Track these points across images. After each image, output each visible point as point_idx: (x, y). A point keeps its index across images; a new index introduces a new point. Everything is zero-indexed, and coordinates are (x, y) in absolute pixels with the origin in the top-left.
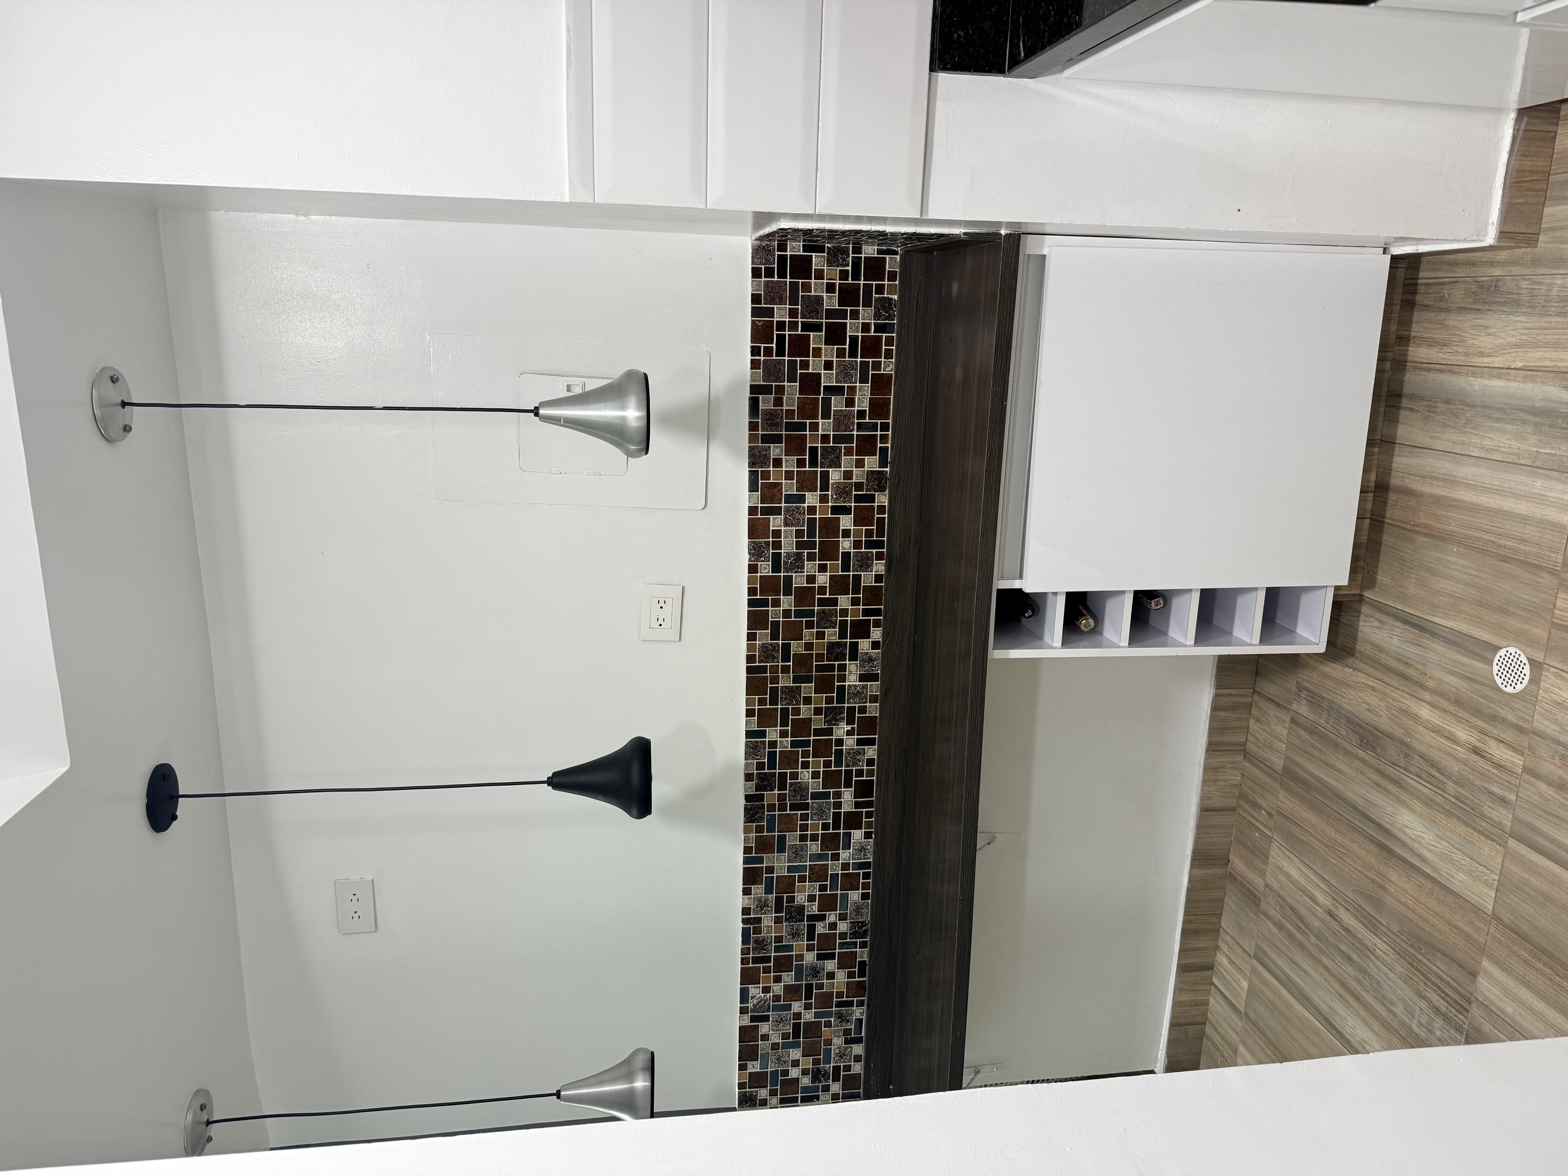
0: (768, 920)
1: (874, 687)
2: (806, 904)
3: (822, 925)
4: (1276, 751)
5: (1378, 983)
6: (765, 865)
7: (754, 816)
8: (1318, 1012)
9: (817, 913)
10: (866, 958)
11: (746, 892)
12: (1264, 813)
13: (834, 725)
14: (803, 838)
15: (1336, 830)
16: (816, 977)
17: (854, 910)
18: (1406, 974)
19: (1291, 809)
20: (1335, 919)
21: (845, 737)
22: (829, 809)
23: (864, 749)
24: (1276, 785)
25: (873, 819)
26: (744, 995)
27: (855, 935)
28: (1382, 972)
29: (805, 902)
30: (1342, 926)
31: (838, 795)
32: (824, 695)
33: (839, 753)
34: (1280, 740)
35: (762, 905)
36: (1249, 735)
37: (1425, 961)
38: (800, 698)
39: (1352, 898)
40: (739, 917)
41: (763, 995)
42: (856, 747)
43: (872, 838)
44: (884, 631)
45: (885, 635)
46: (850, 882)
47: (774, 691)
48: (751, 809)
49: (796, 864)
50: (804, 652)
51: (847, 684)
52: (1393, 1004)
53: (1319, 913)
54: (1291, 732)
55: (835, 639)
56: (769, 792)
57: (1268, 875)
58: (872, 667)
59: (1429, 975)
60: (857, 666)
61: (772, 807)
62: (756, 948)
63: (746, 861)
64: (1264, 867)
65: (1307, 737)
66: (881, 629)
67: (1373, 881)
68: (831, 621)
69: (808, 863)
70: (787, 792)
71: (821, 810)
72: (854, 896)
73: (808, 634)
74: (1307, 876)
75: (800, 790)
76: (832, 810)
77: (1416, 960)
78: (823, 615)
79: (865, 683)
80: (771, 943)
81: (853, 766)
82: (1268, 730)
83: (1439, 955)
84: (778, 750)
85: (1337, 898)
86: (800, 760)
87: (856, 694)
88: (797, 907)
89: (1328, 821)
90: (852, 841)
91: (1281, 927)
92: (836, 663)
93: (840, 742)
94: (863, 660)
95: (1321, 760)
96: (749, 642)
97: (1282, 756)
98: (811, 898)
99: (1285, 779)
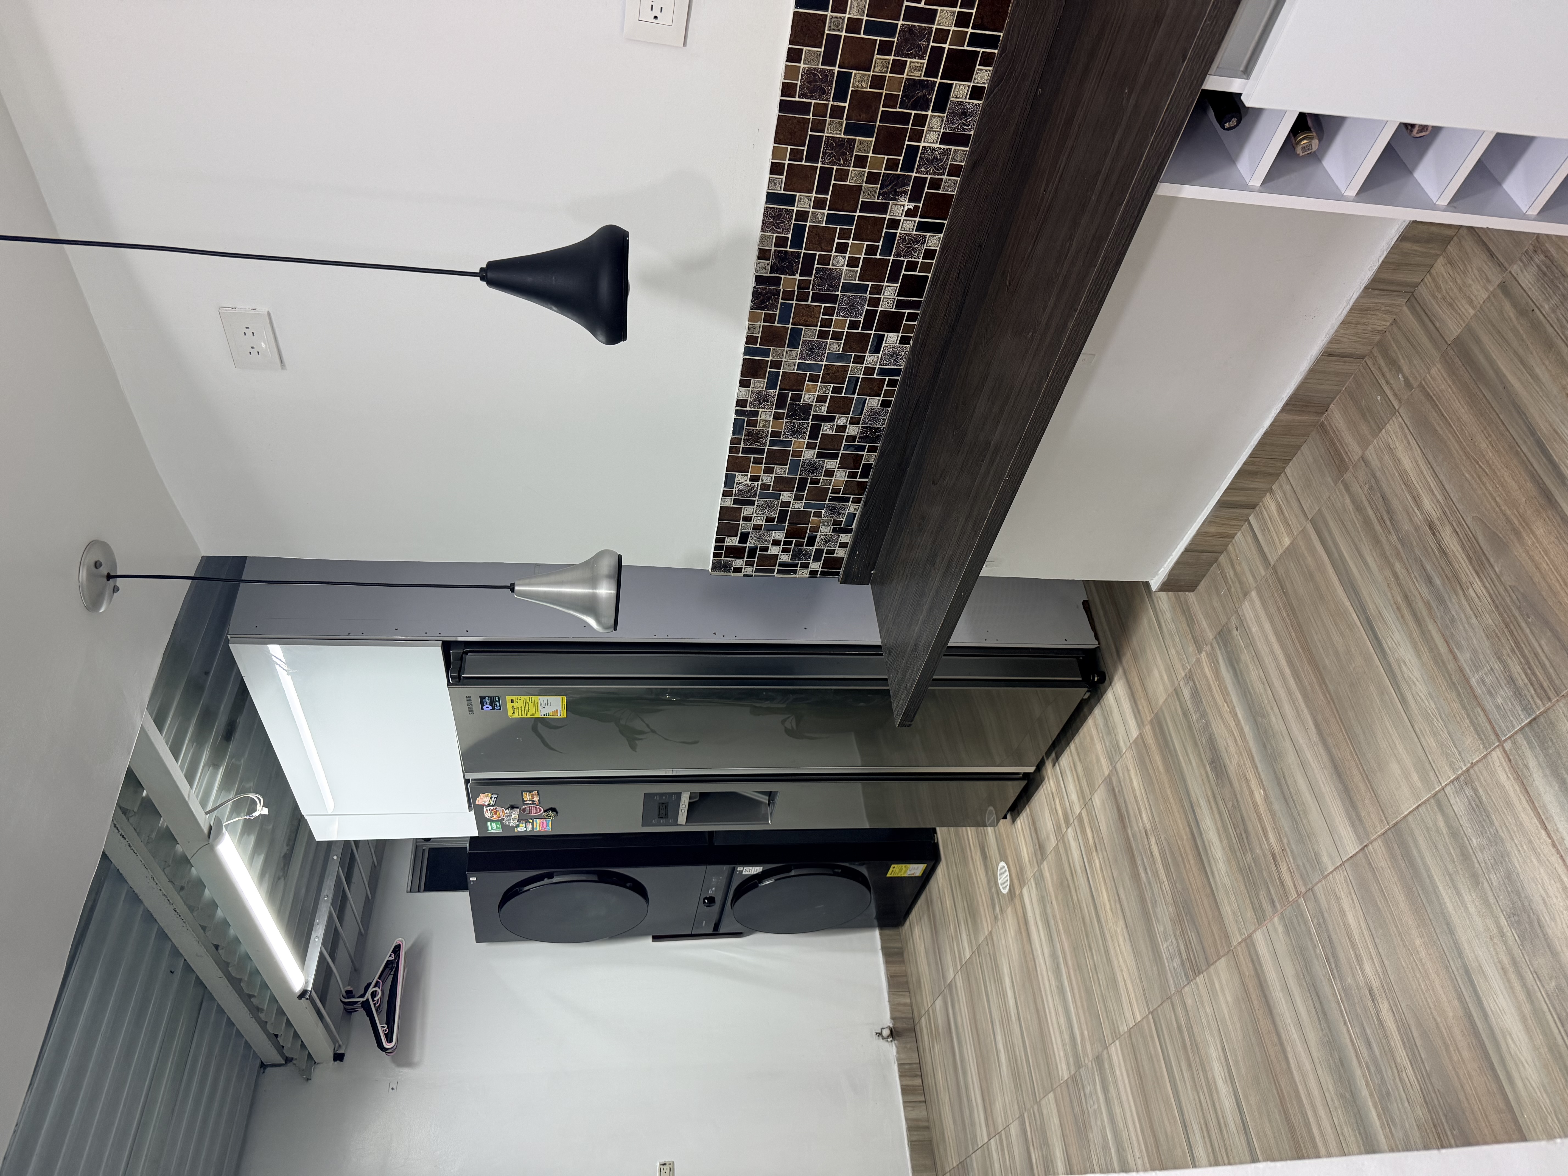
0: (766, 415)
1: (959, 154)
2: (814, 404)
3: (829, 426)
4: (1456, 311)
5: (1453, 620)
6: (770, 358)
7: (765, 303)
8: (1361, 608)
9: (825, 414)
10: (872, 461)
11: (743, 384)
12: (1402, 379)
13: (892, 199)
14: (823, 335)
15: (1490, 442)
16: (813, 473)
17: (869, 415)
18: (1494, 630)
19: (1440, 391)
20: (1434, 534)
21: (903, 218)
22: (863, 305)
23: (925, 237)
24: (1437, 355)
25: (916, 323)
26: (729, 481)
27: (864, 439)
28: (1465, 614)
29: (813, 402)
30: (1440, 545)
31: (878, 290)
32: (886, 157)
33: (890, 239)
34: (1471, 302)
35: (762, 400)
36: (1428, 275)
37: (1528, 631)
38: (851, 157)
39: (1469, 525)
40: (733, 408)
41: (750, 483)
42: (914, 233)
43: (909, 344)
44: (995, 73)
45: (995, 80)
46: (872, 388)
47: (816, 142)
48: (761, 294)
49: (810, 362)
50: (869, 90)
51: (922, 144)
52: (1460, 647)
53: (1416, 518)
54: (1492, 298)
55: (919, 75)
56: (787, 276)
57: (1371, 447)
58: (964, 124)
59: (1523, 645)
60: (942, 121)
61: (789, 295)
62: (748, 440)
63: (747, 351)
64: (1370, 437)
65: (1512, 315)
66: (991, 68)
67: (1508, 520)
68: (919, 46)
69: (824, 363)
70: (812, 279)
71: (852, 305)
72: (873, 402)
73: (880, 63)
74: (1422, 473)
75: (830, 278)
76: (866, 307)
77: (1515, 623)
78: (909, 34)
79: (948, 147)
80: (767, 436)
81: (905, 256)
82: (1459, 281)
83: (1549, 634)
84: (808, 224)
85: (1449, 515)
86: (837, 240)
87: (932, 161)
88: (803, 406)
89: (1485, 428)
90: (884, 344)
91: (1359, 509)
92: (914, 112)
93: (894, 224)
94: (953, 113)
95: (1515, 353)
96: (789, 64)
97: (1462, 323)
98: (821, 399)
99: (1451, 352)
